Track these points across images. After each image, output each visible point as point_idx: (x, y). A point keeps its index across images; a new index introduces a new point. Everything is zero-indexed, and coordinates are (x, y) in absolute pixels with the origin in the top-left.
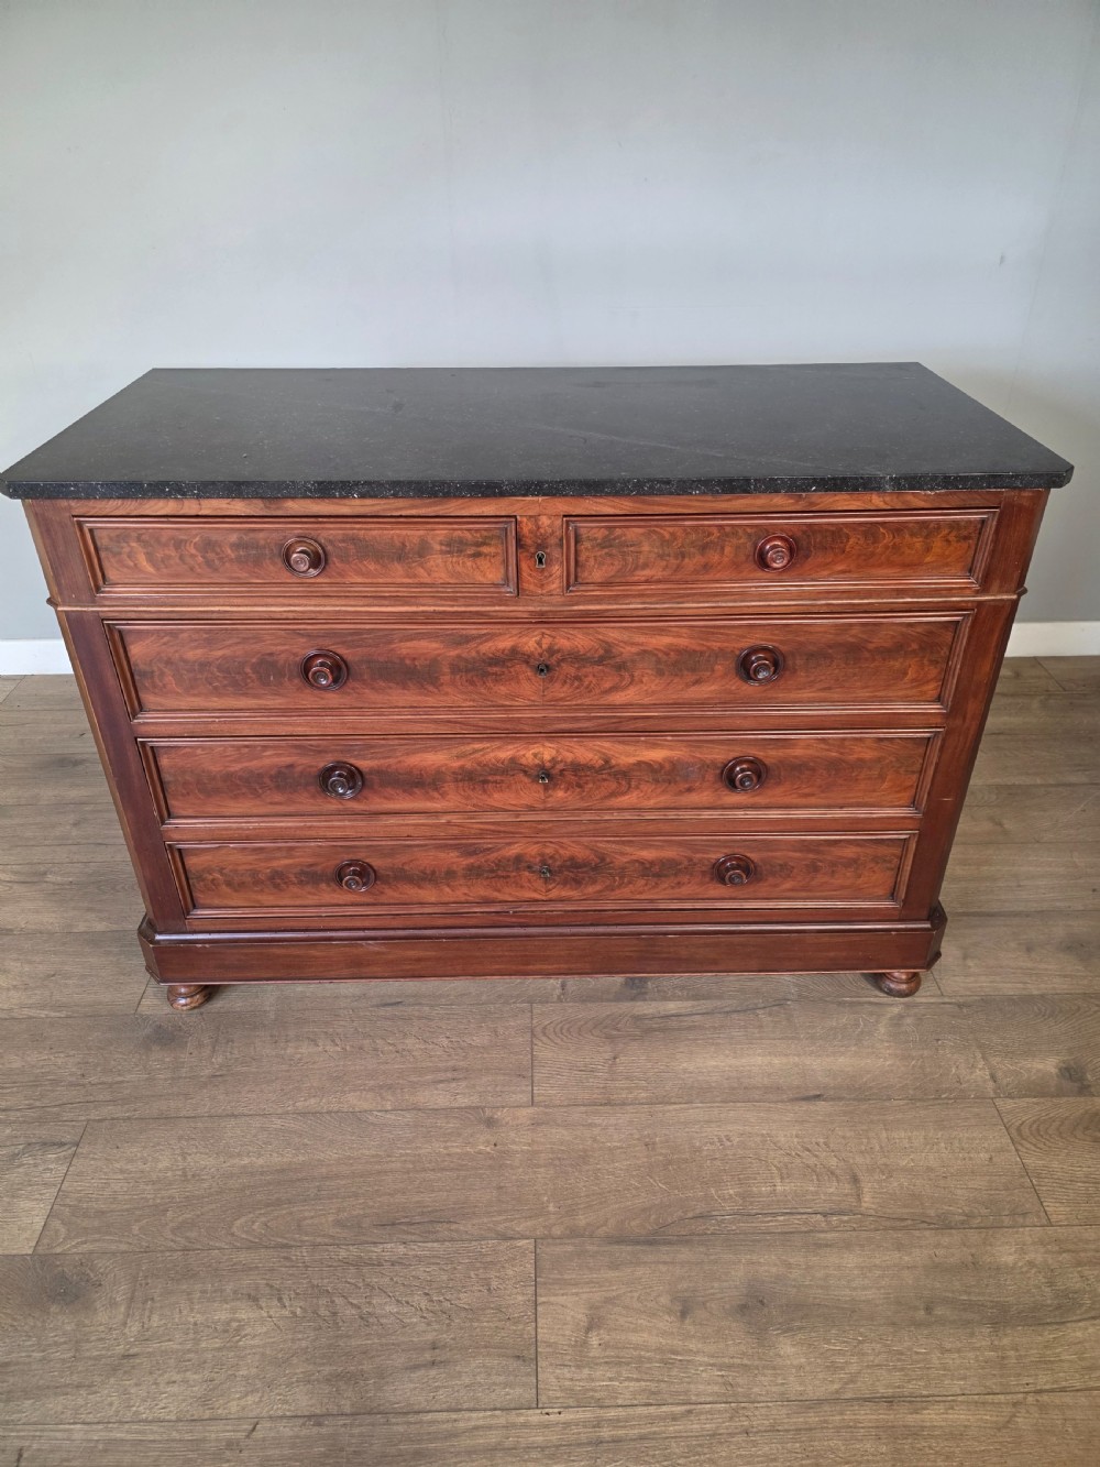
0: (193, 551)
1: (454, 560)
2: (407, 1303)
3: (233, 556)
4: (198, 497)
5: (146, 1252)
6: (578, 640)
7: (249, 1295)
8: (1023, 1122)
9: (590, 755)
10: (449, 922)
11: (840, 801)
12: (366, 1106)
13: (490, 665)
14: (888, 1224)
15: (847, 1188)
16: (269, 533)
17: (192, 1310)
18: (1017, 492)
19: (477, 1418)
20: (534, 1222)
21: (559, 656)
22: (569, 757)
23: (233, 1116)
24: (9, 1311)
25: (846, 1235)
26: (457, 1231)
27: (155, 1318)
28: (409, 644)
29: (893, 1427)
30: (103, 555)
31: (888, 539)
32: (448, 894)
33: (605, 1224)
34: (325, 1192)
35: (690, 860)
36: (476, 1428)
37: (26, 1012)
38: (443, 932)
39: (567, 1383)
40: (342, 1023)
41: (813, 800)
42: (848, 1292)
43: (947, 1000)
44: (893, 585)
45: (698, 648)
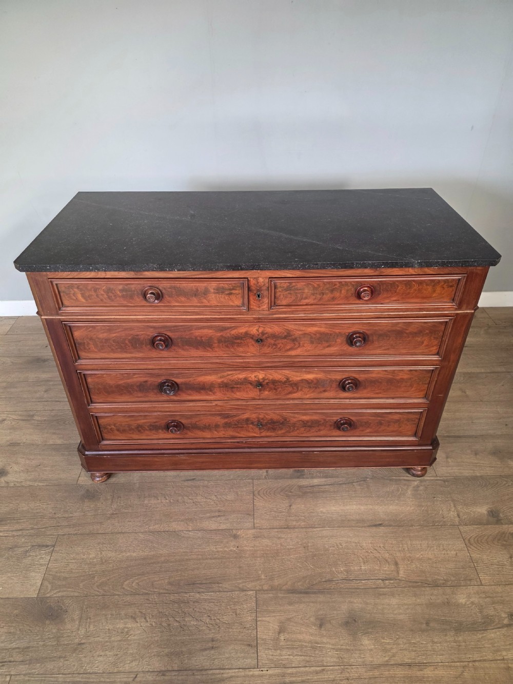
0: (103, 293)
1: (220, 296)
2: (201, 620)
3: (120, 295)
4: (105, 271)
5: (86, 596)
6: (274, 329)
7: (132, 616)
8: (471, 537)
9: (280, 377)
10: (216, 446)
11: (392, 396)
12: (180, 529)
13: (236, 339)
14: (410, 584)
15: (393, 567)
16: (136, 285)
17: (107, 623)
18: (475, 268)
19: (231, 673)
20: (255, 583)
21: (266, 335)
22: (271, 377)
23: (121, 533)
24: (28, 623)
25: (392, 590)
26: (221, 587)
27: (92, 627)
28: (200, 331)
29: (411, 677)
30: (62, 294)
31: (416, 287)
32: (216, 434)
33: (286, 584)
34: (163, 569)
35: (325, 420)
36: (231, 677)
37: (28, 483)
38: (213, 451)
39: (270, 657)
40: (169, 489)
41: (380, 395)
42: (392, 616)
43: (438, 478)
44: (417, 306)
45: (329, 332)
